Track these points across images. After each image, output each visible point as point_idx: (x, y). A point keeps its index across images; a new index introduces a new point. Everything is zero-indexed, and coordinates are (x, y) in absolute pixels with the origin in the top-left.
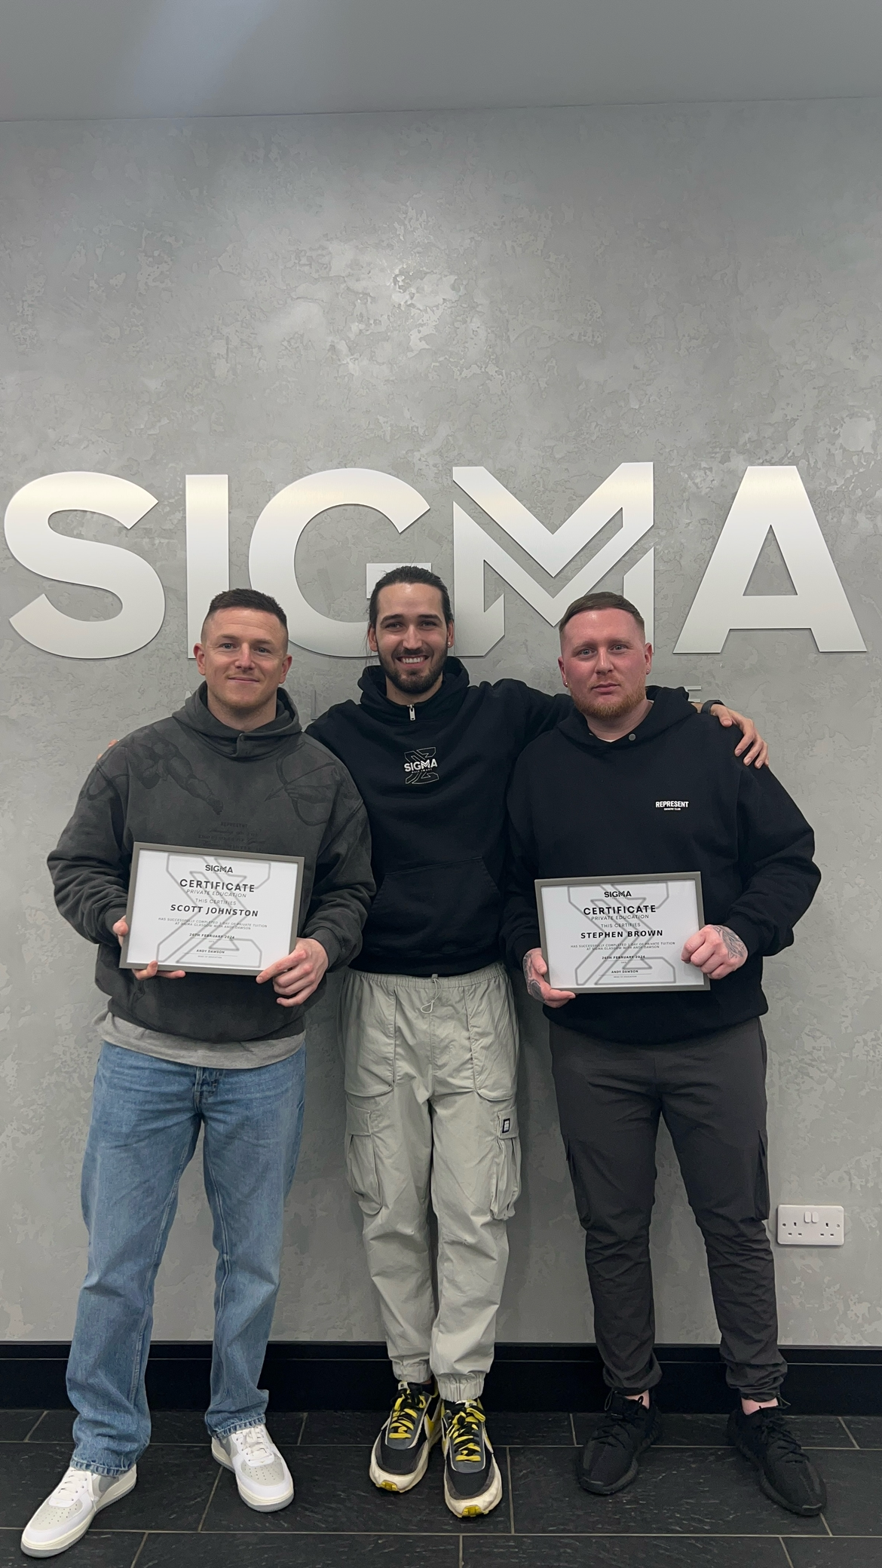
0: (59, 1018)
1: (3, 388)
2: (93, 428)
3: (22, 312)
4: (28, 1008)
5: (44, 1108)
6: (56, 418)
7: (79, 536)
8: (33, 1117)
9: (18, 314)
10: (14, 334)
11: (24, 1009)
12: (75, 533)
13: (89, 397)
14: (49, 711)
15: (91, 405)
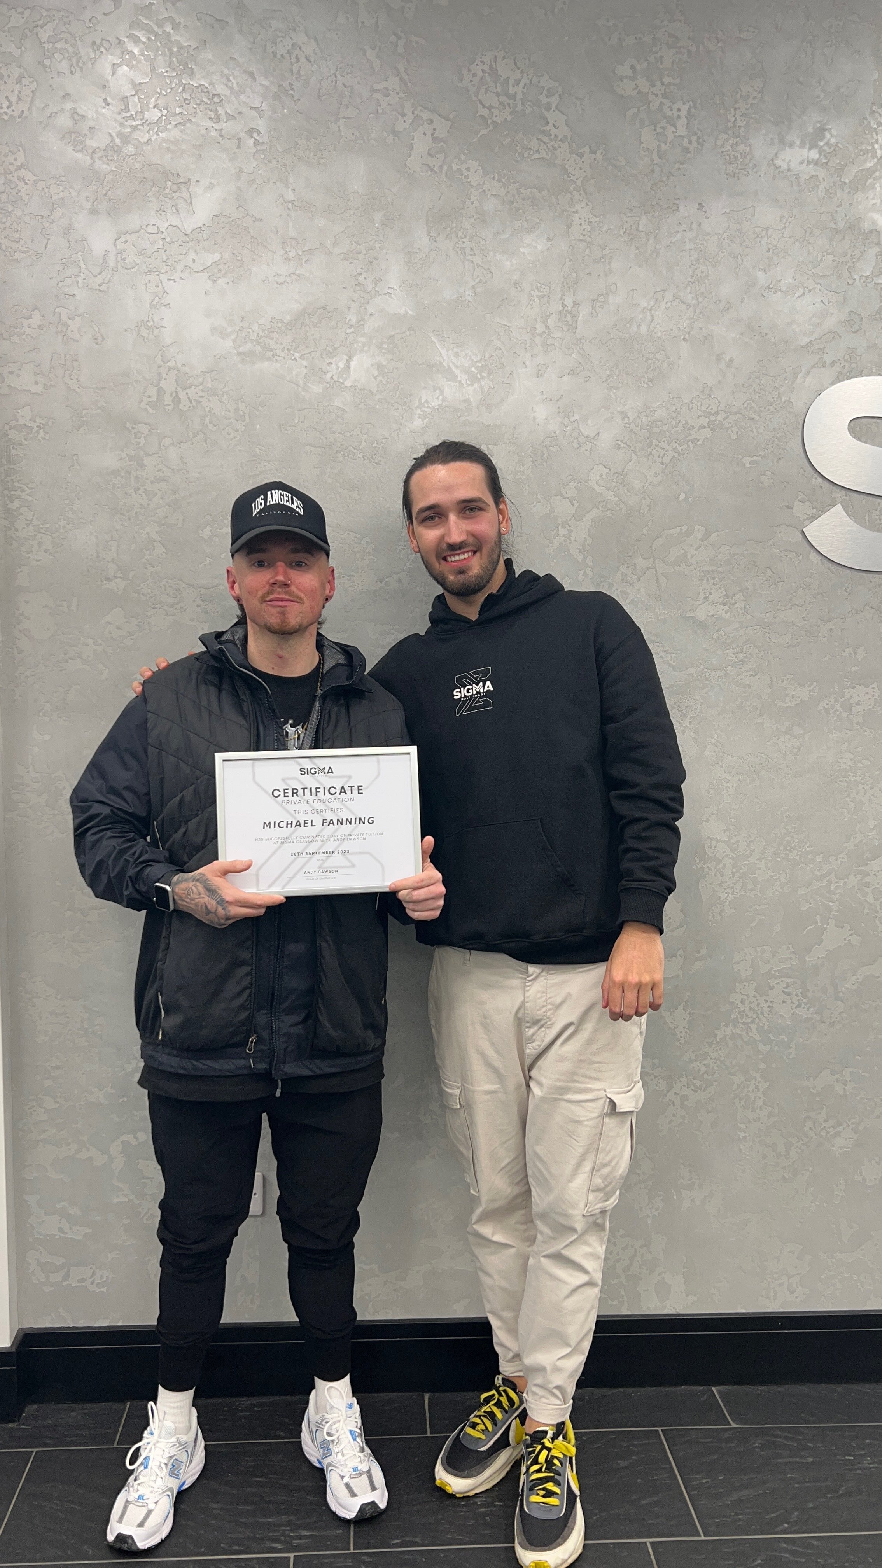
0: (739, 963)
1: (707, 218)
2: (810, 272)
3: (734, 122)
4: (703, 952)
5: (718, 1062)
6: (768, 258)
8: (706, 1072)
9: (730, 125)
10: (723, 150)
11: (699, 952)
13: (808, 233)
14: (743, 611)
15: (810, 243)
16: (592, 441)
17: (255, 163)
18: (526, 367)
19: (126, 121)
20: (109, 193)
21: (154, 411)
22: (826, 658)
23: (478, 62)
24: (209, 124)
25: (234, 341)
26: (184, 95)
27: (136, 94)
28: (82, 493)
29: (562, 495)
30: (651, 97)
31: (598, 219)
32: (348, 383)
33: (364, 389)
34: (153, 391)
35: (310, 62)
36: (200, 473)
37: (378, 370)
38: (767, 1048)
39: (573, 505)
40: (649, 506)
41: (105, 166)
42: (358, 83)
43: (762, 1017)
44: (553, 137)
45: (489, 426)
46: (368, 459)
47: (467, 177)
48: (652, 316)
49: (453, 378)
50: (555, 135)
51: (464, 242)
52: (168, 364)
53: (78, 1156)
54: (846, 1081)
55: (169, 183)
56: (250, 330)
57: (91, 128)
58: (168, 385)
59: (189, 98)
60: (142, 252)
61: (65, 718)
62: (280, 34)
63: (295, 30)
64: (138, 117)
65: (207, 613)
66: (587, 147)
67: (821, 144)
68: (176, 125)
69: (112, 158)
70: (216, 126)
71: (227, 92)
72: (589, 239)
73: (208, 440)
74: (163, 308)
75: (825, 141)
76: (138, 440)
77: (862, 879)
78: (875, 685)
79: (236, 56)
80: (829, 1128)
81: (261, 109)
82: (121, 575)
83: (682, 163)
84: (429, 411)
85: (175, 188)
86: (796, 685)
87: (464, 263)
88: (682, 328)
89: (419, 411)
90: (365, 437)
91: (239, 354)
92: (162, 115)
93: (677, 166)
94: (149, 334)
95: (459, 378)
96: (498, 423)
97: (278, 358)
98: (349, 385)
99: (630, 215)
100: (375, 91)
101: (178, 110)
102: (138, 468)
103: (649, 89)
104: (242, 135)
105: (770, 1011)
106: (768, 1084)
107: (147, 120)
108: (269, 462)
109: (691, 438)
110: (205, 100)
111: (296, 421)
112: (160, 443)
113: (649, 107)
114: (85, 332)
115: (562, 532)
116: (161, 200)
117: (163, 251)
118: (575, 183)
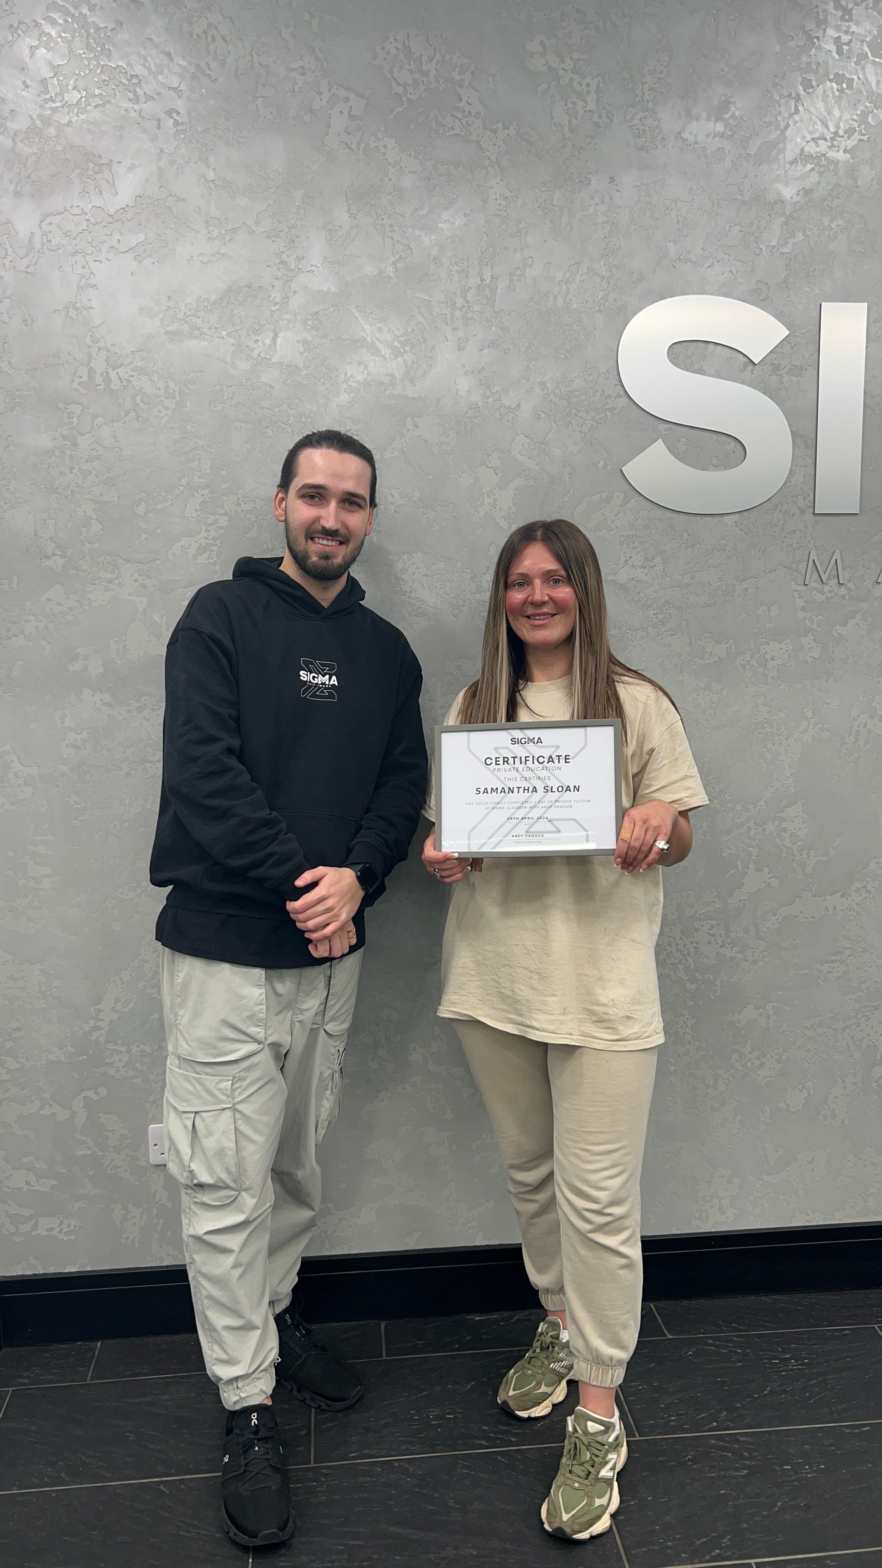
1: (618, 191)
2: (718, 243)
3: (642, 96)
6: (678, 229)
7: (701, 371)
9: (638, 99)
10: (632, 124)
12: (696, 368)
13: (715, 206)
14: (662, 573)
15: (718, 214)
16: (514, 411)
17: (175, 144)
18: (447, 340)
19: (46, 103)
20: (32, 175)
21: (85, 391)
22: (742, 617)
23: (391, 39)
24: (129, 105)
25: (162, 320)
26: (103, 77)
27: (55, 75)
28: (18, 474)
29: (486, 465)
30: (561, 73)
31: (513, 194)
32: (275, 360)
33: (290, 366)
34: (83, 372)
35: (226, 41)
36: (133, 450)
37: (303, 346)
38: (694, 986)
39: (497, 475)
40: (571, 474)
41: (27, 149)
42: (275, 62)
43: (688, 958)
44: (466, 114)
45: (414, 398)
46: (297, 433)
47: (384, 154)
48: (568, 289)
49: (377, 352)
50: (469, 112)
51: (383, 219)
52: (98, 345)
53: (41, 1113)
54: (769, 1015)
55: (91, 164)
56: (177, 309)
57: (12, 111)
58: (99, 365)
59: (108, 79)
60: (66, 234)
61: (11, 694)
62: (195, 14)
63: (210, 10)
64: (59, 98)
65: (145, 587)
66: (501, 122)
67: (727, 116)
68: (95, 107)
69: (33, 140)
70: (136, 107)
71: (146, 73)
72: (505, 214)
73: (140, 419)
74: (91, 289)
75: (730, 113)
76: (71, 420)
77: (780, 824)
78: (788, 641)
79: (153, 36)
80: (754, 1059)
81: (179, 89)
82: (60, 553)
83: (593, 138)
84: (355, 385)
85: (97, 169)
86: (714, 642)
87: (384, 239)
88: (597, 300)
89: (345, 386)
90: (292, 412)
91: (166, 333)
92: (82, 97)
93: (588, 140)
94: (77, 315)
95: (383, 353)
96: (423, 395)
97: (206, 337)
98: (276, 361)
99: (545, 189)
100: (292, 70)
101: (97, 92)
102: (72, 447)
103: (559, 65)
104: (162, 115)
105: (696, 952)
106: (696, 1019)
107: (66, 102)
108: (200, 439)
109: (608, 407)
110: (124, 81)
111: (226, 398)
112: (93, 422)
113: (559, 82)
114: (14, 314)
115: (487, 500)
116: (84, 182)
117: (88, 232)
118: (490, 159)
